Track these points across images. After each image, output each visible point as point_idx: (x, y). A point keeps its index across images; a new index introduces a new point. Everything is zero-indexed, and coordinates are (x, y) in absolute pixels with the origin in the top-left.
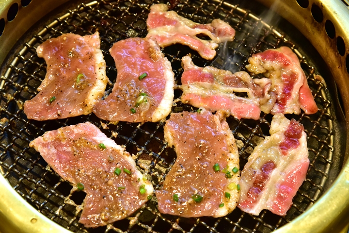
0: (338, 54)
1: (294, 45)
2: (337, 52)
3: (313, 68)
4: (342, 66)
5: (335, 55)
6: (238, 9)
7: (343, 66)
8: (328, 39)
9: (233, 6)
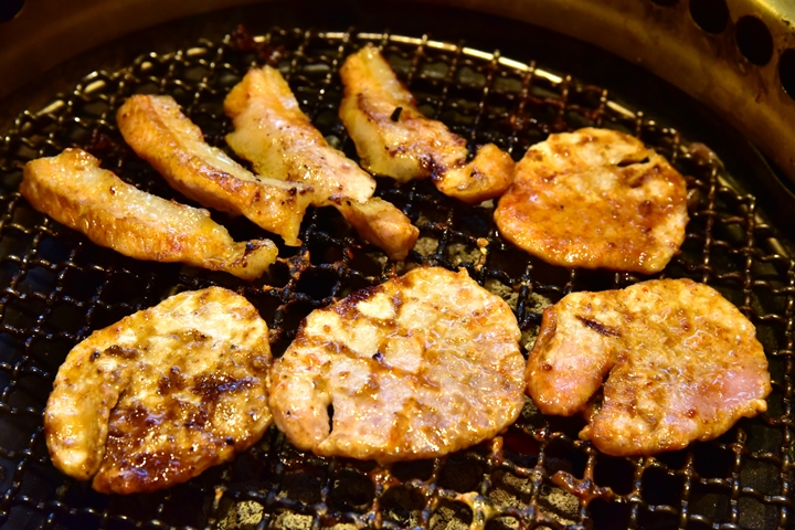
0: (745, 66)
1: (605, 93)
2: (742, 61)
3: (673, 131)
4: (766, 92)
5: (739, 73)
6: (433, 44)
7: (773, 91)
8: (705, 41)
9: (417, 41)
